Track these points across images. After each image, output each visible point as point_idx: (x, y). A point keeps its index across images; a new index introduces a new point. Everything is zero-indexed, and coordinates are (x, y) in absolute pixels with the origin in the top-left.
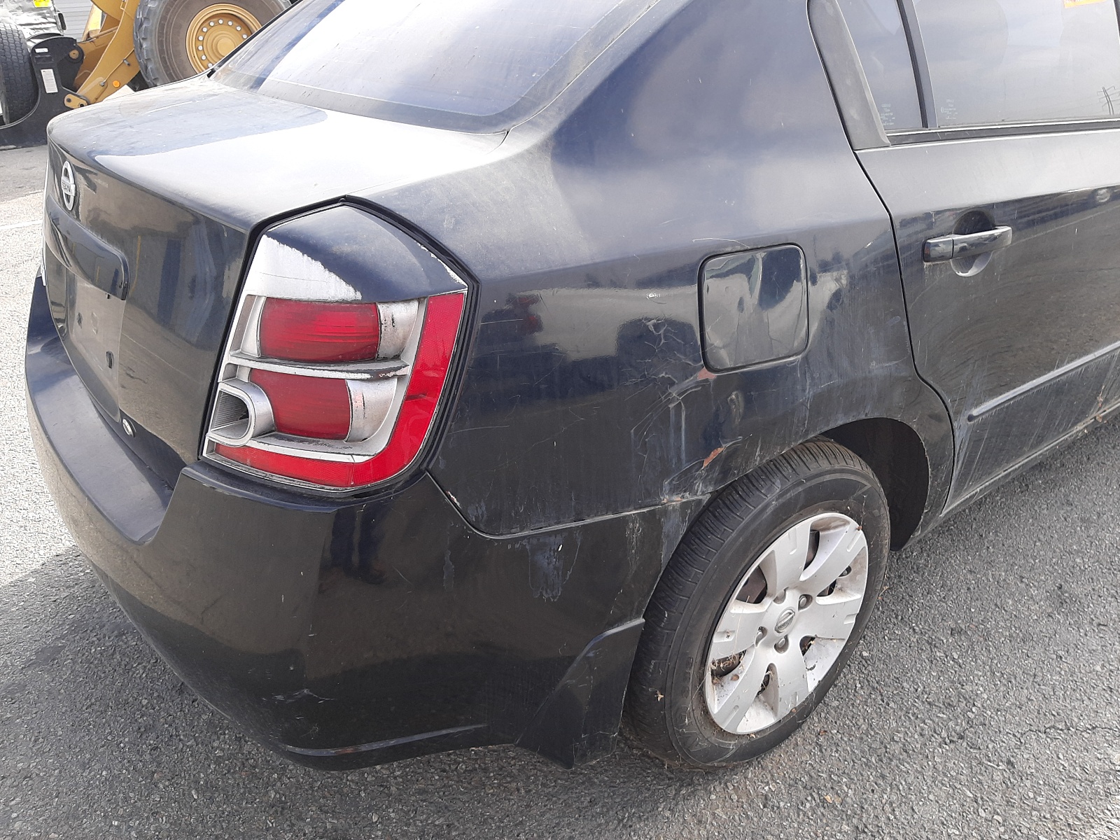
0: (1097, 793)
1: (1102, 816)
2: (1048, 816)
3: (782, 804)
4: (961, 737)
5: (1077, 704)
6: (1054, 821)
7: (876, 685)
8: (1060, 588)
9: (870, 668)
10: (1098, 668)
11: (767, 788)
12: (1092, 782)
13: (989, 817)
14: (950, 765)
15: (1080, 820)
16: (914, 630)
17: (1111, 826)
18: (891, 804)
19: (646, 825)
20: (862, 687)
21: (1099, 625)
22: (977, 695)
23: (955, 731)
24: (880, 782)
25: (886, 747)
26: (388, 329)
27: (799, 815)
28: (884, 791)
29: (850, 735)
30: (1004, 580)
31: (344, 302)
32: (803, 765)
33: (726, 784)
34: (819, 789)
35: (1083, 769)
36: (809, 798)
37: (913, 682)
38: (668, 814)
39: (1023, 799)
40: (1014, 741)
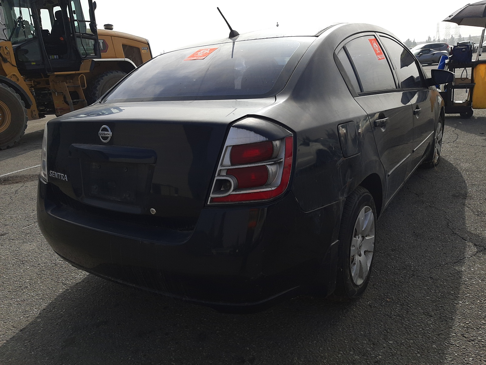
0: (458, 278)
1: (462, 283)
2: (449, 287)
3: (376, 305)
4: (414, 275)
5: (439, 259)
6: (452, 287)
7: (380, 269)
8: (414, 232)
9: (376, 265)
10: (438, 249)
11: (368, 303)
12: (455, 276)
13: (435, 292)
14: (415, 282)
15: (458, 285)
16: (381, 253)
17: (465, 284)
18: (406, 296)
19: (340, 323)
20: (377, 271)
21: (431, 239)
22: (410, 264)
23: (411, 274)
24: (399, 292)
25: (395, 283)
26: (276, 148)
27: (383, 307)
28: (402, 294)
29: (382, 283)
30: (397, 234)
31: (263, 142)
32: (375, 294)
33: (355, 305)
34: (383, 299)
35: (451, 273)
36: (383, 302)
37: (390, 265)
38: (344, 318)
39: (441, 285)
40: (428, 272)
